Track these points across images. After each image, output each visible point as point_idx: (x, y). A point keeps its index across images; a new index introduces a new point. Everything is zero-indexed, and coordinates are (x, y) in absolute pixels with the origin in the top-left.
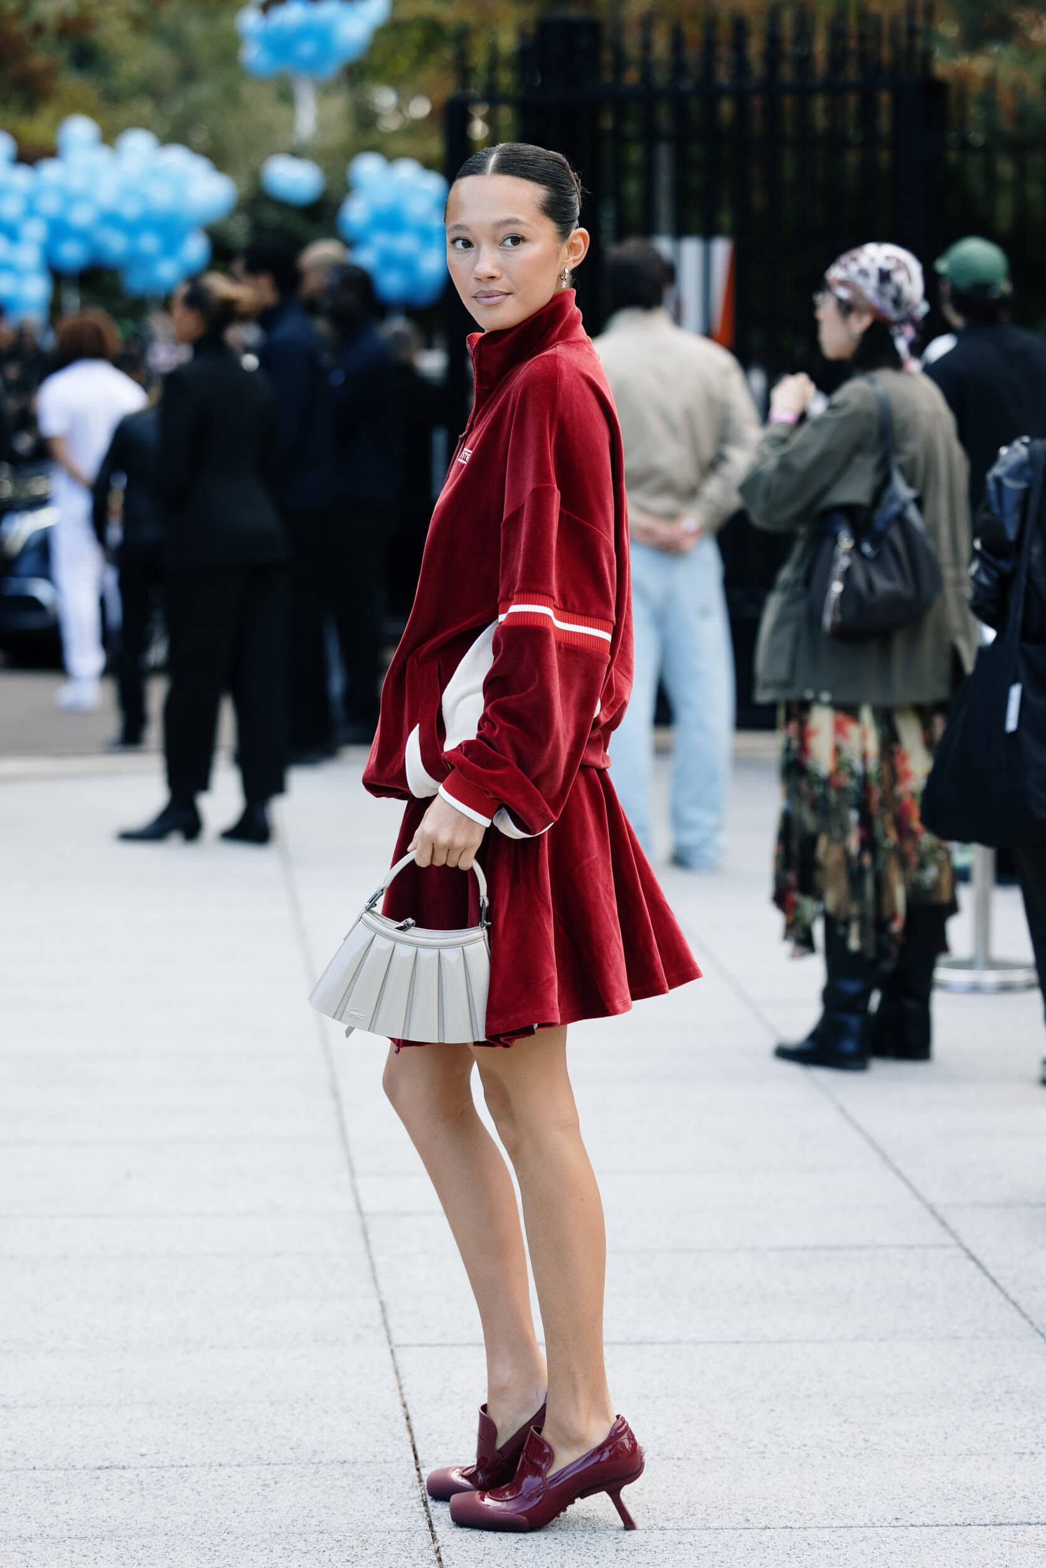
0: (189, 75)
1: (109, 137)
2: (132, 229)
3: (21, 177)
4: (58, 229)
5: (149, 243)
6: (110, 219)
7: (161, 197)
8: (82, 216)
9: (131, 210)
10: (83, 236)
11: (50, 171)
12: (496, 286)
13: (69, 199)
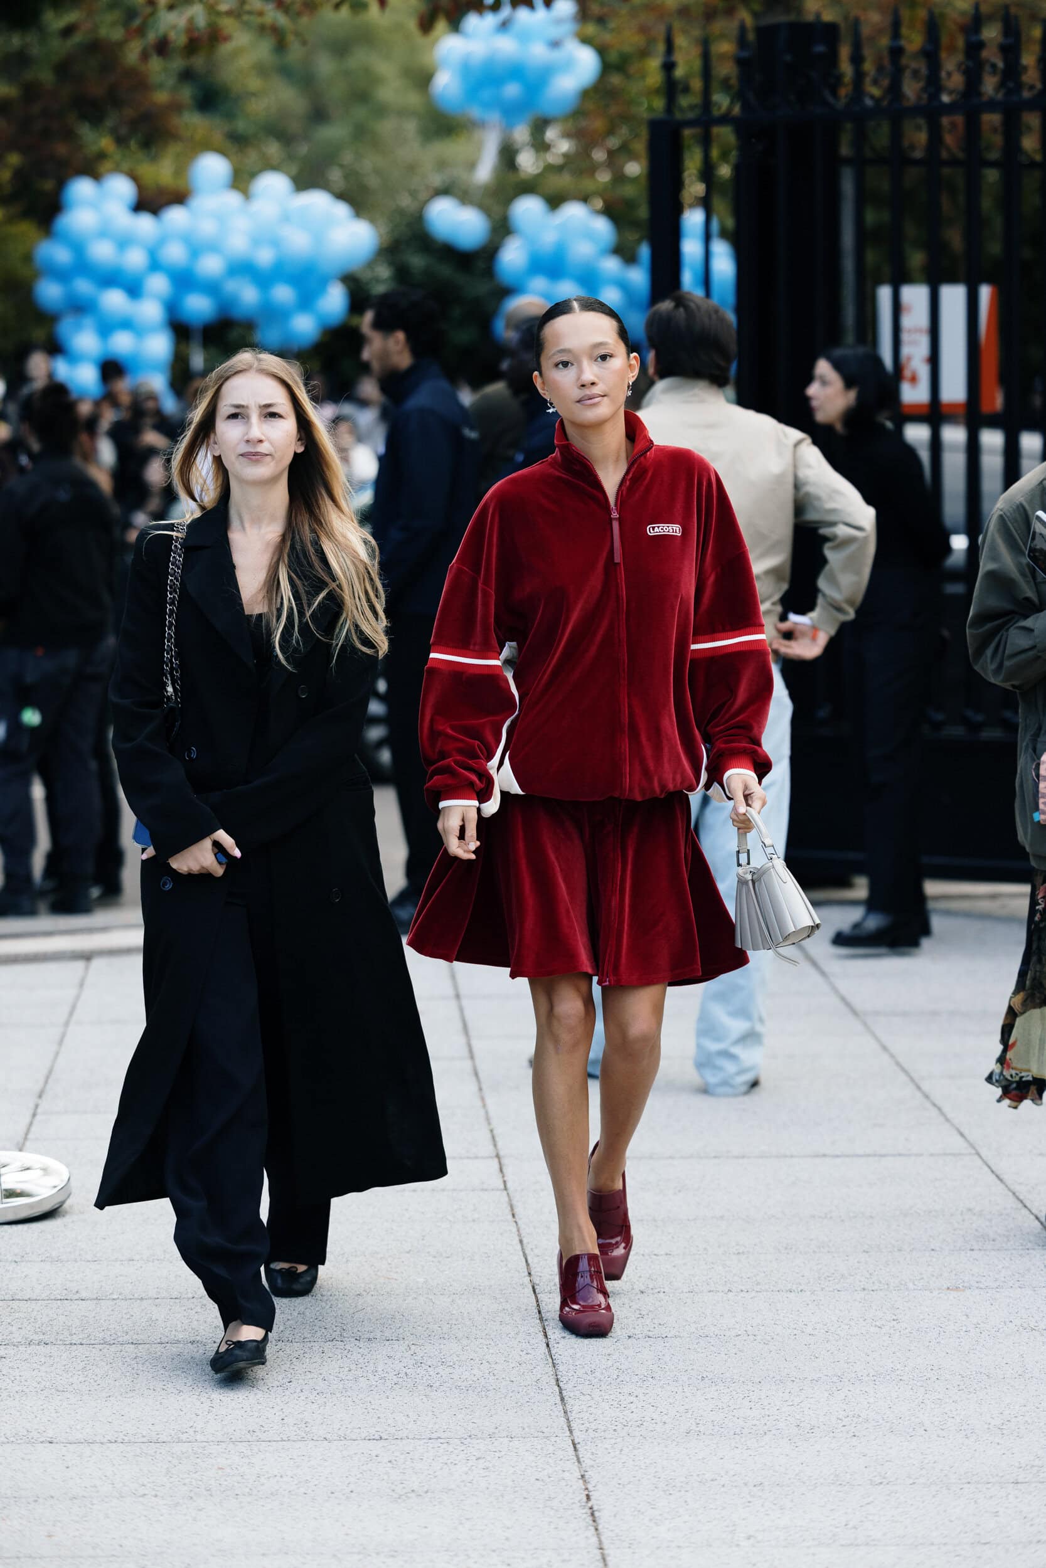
0: (319, 115)
1: (241, 181)
2: (263, 279)
3: (145, 223)
4: (184, 280)
5: (283, 294)
6: (242, 268)
7: (298, 242)
8: (211, 265)
9: (265, 257)
10: (212, 288)
11: (175, 216)
12: (596, 390)
13: (196, 249)
